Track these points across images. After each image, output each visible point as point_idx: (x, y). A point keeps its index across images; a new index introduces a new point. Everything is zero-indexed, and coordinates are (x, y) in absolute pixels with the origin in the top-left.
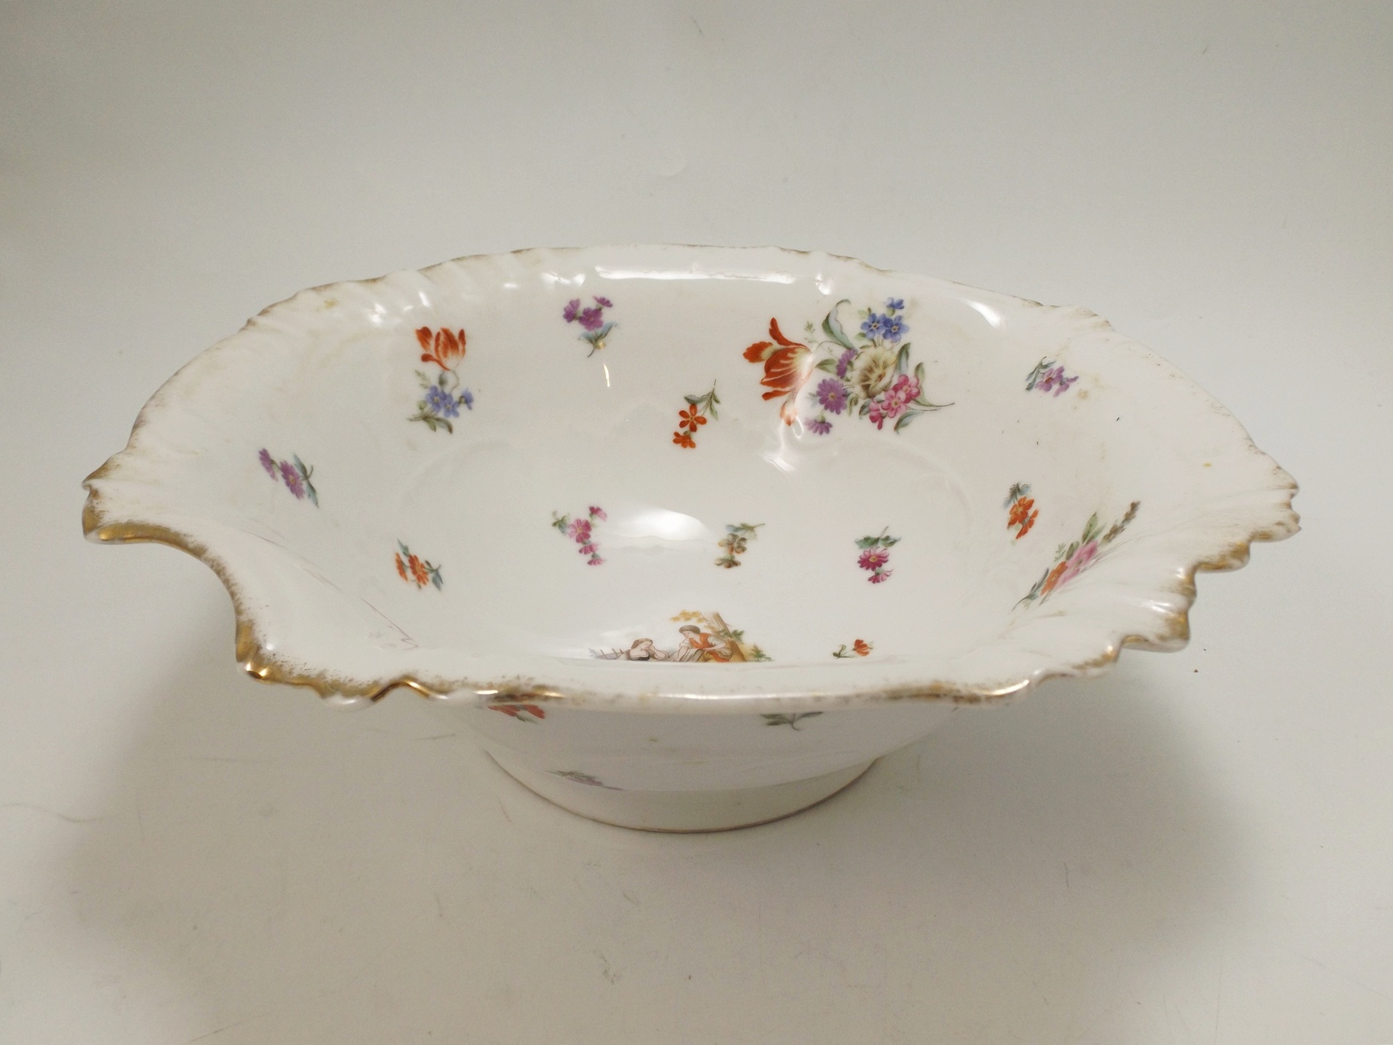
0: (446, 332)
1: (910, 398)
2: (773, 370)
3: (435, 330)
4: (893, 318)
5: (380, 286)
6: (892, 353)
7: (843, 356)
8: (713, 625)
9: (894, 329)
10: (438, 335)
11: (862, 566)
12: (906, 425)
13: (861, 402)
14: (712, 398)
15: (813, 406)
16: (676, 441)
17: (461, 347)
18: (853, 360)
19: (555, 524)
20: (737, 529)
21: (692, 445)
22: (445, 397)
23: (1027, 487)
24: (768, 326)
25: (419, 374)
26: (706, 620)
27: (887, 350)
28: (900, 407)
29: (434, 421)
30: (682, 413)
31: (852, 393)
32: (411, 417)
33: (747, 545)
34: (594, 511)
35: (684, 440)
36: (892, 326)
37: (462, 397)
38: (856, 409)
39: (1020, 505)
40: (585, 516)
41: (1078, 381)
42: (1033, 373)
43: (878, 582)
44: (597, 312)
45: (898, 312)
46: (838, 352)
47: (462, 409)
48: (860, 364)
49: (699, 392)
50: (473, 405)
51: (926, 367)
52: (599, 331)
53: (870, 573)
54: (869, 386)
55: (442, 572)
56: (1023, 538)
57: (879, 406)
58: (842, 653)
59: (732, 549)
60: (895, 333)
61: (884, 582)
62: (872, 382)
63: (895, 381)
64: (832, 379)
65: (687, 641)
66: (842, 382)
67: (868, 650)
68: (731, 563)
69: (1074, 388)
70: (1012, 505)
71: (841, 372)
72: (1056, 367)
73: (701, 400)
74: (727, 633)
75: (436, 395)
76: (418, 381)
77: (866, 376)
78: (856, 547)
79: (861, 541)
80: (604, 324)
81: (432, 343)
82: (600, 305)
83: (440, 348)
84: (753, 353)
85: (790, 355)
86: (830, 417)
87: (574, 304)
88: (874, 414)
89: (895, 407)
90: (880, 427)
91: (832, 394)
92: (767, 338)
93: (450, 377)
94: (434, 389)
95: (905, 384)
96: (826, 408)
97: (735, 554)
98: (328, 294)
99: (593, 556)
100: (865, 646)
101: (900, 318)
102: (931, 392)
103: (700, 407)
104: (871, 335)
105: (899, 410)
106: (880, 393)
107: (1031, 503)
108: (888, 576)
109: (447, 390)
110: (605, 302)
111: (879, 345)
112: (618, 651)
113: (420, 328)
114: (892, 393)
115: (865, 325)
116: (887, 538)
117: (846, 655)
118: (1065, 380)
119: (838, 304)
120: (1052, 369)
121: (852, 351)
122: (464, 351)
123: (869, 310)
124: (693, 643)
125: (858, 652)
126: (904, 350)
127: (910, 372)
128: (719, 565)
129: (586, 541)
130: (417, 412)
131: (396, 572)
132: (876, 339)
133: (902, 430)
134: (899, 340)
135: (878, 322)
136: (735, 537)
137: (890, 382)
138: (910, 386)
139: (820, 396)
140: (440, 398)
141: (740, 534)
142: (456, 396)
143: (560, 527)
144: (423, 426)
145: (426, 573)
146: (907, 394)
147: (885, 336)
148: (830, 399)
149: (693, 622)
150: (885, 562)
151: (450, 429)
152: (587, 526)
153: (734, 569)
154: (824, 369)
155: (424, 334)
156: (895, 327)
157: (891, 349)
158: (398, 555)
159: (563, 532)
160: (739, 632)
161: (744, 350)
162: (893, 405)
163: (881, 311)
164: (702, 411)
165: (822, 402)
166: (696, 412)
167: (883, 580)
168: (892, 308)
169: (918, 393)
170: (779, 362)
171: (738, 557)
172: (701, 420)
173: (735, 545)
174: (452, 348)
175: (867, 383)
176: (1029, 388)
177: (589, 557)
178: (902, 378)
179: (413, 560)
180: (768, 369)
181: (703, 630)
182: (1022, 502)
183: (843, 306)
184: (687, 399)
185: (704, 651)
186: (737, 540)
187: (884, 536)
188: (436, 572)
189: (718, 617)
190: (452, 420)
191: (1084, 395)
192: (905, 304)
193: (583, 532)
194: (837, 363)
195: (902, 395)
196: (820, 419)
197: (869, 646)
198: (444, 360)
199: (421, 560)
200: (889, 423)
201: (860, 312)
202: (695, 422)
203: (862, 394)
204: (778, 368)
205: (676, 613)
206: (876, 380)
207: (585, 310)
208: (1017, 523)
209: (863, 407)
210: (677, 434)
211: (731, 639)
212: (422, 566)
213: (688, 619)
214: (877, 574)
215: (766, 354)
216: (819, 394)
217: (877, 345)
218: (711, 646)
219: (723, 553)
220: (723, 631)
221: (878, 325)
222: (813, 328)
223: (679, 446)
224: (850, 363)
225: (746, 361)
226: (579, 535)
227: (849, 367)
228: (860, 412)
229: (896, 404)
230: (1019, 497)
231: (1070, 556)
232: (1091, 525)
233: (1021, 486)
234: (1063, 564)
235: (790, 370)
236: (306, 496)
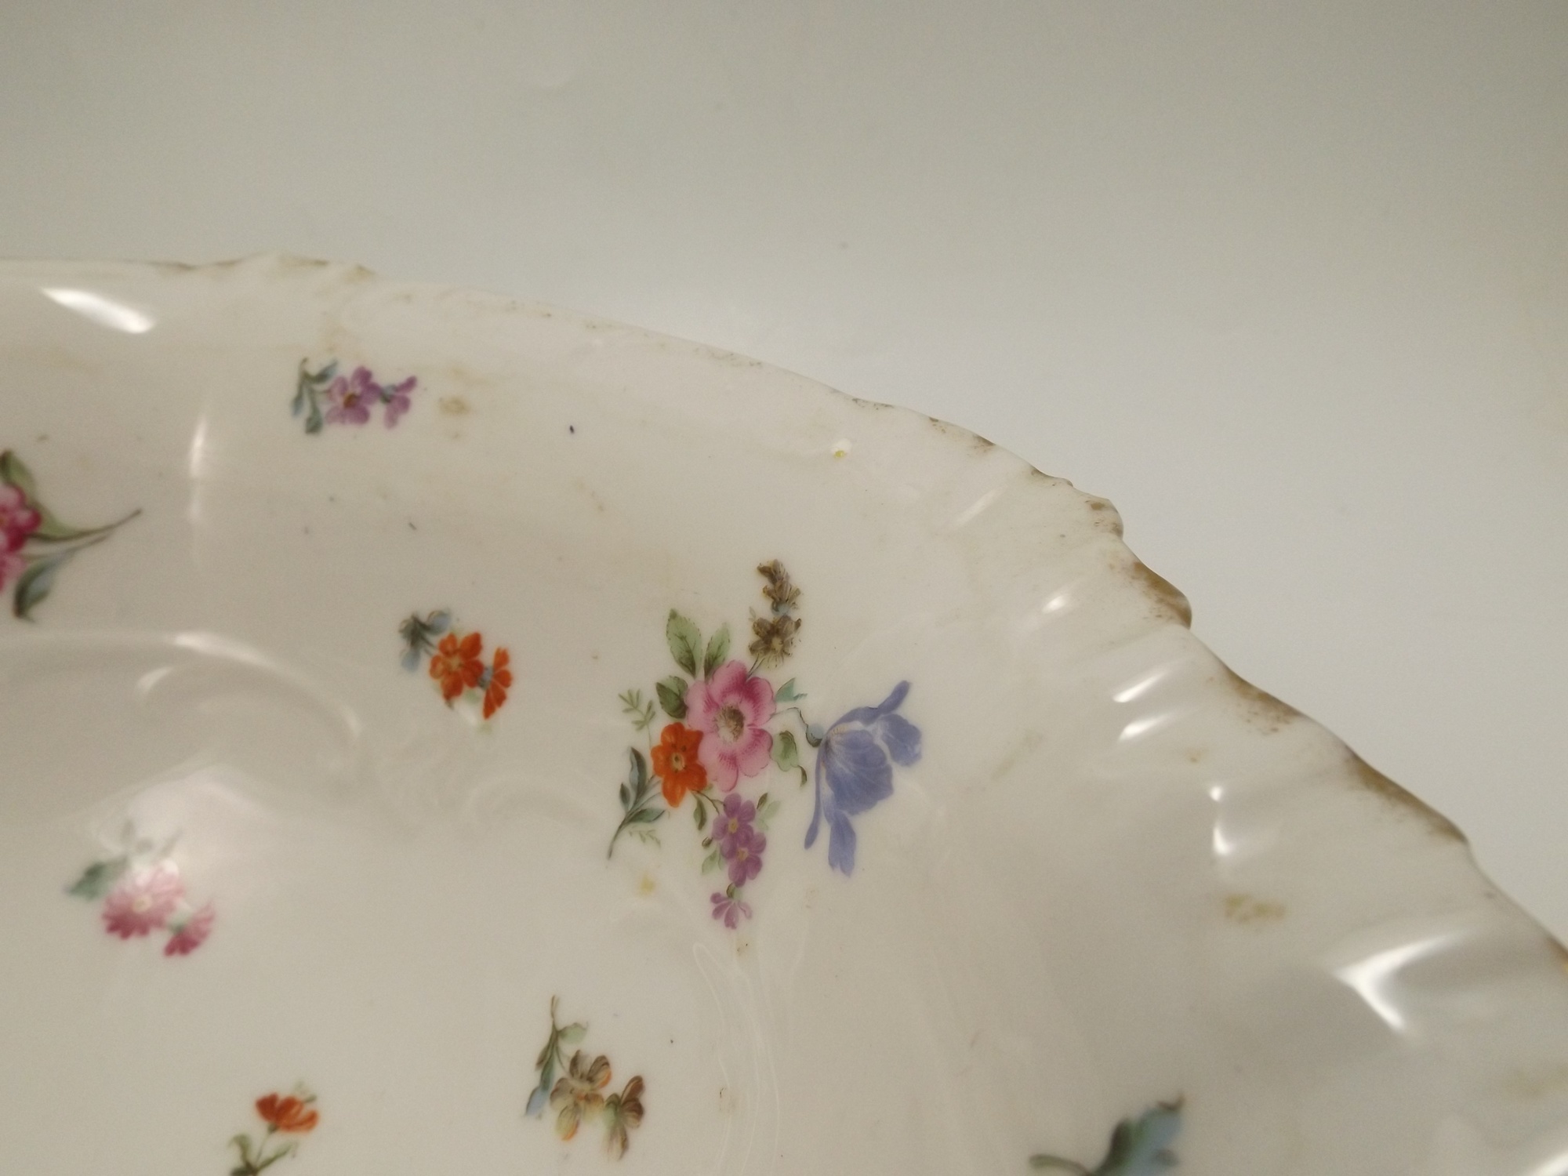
1: (20, 535)
11: (120, 940)
12: (42, 596)
23: (443, 615)
39: (447, 654)
41: (420, 384)
42: (299, 396)
43: (195, 946)
51: (21, 454)
53: (157, 943)
56: (502, 713)
58: (253, 1158)
61: (211, 938)
67: (307, 1109)
69: (422, 403)
70: (425, 662)
72: (346, 371)
78: (76, 904)
79: (79, 886)
100: (290, 1103)
102: (65, 505)
107: (474, 643)
108: (208, 923)
116: (145, 847)
117: (268, 1153)
118: (389, 392)
120: (342, 378)
125: (289, 1127)
133: (37, 611)
146: (8, 531)
150: (178, 896)
167: (203, 938)
169: (37, 519)
176: (313, 427)
182: (450, 648)
187: (133, 848)
191: (457, 407)
197: (300, 1097)
208: (466, 689)
214: (178, 935)
230: (435, 639)
231: (680, 709)
232: (683, 638)
233: (424, 618)
234: (675, 730)
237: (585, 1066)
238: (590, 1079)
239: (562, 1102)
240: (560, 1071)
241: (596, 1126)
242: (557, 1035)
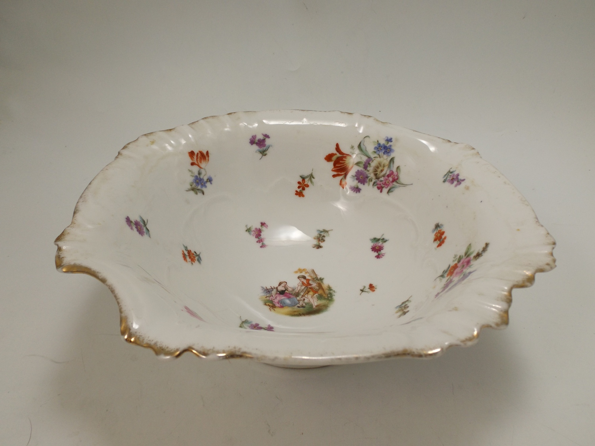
0: (201, 153)
1: (394, 180)
2: (337, 165)
3: (196, 152)
4: (388, 145)
5: (173, 132)
6: (387, 161)
7: (366, 160)
8: (311, 275)
9: (388, 151)
10: (198, 154)
11: (372, 251)
12: (392, 191)
13: (374, 181)
14: (311, 176)
15: (353, 181)
16: (296, 194)
17: (207, 158)
18: (370, 162)
19: (246, 231)
20: (321, 232)
21: (303, 196)
22: (201, 180)
23: (442, 225)
24: (335, 147)
25: (190, 171)
26: (309, 273)
27: (385, 159)
28: (390, 184)
29: (197, 191)
30: (299, 183)
31: (370, 176)
32: (187, 190)
33: (326, 239)
34: (263, 224)
35: (299, 194)
36: (387, 149)
37: (208, 179)
38: (371, 183)
39: (439, 232)
40: (259, 226)
41: (465, 181)
42: (446, 175)
43: (379, 258)
44: (264, 140)
45: (390, 143)
46: (365, 159)
47: (208, 184)
48: (373, 164)
49: (306, 173)
50: (213, 182)
51: (401, 168)
52: (265, 148)
53: (376, 254)
54: (377, 174)
55: (201, 256)
56: (439, 248)
57: (381, 183)
58: (364, 290)
59: (319, 240)
60: (389, 152)
61: (382, 258)
62: (378, 173)
63: (388, 173)
64: (361, 170)
65: (301, 283)
66: (366, 171)
67: (375, 289)
68: (319, 247)
69: (463, 184)
70: (435, 232)
71: (365, 167)
72: (456, 173)
73: (307, 177)
74: (317, 279)
75: (197, 179)
76: (190, 173)
77: (376, 170)
78: (370, 242)
79: (372, 239)
80: (266, 145)
81: (195, 157)
82: (265, 137)
83: (198, 159)
84: (329, 158)
85: (344, 159)
86: (360, 186)
87: (254, 137)
88: (379, 186)
89: (388, 184)
90: (381, 192)
91: (361, 176)
92: (335, 152)
93: (203, 172)
94: (197, 176)
95: (392, 175)
96: (359, 182)
97: (320, 242)
98: (152, 137)
99: (262, 244)
100: (373, 287)
101: (391, 146)
102: (403, 178)
103: (306, 180)
104: (378, 152)
105: (389, 185)
106: (381, 177)
107: (443, 233)
108: (383, 256)
109: (202, 177)
110: (267, 136)
111: (382, 157)
112: (273, 287)
113: (190, 151)
114: (387, 178)
115: (375, 148)
116: (383, 239)
117: (366, 291)
118: (459, 180)
119: (365, 138)
120: (454, 174)
121: (370, 159)
122: (208, 160)
123: (378, 141)
124: (303, 283)
125: (371, 290)
126: (392, 160)
127: (394, 170)
128: (314, 247)
129: (259, 237)
130: (189, 187)
131: (182, 259)
132: (380, 154)
133: (390, 194)
134: (390, 155)
135: (381, 147)
136: (320, 235)
137: (386, 173)
138: (394, 175)
139: (357, 177)
140: (199, 180)
141: (322, 234)
142: (205, 179)
143: (249, 231)
144: (192, 193)
145: (195, 257)
146: (393, 179)
147: (384, 153)
148: (361, 178)
149: (303, 274)
150: (382, 249)
151: (203, 193)
152: (260, 231)
153: (320, 249)
154: (358, 166)
155: (192, 154)
156: (388, 150)
157: (387, 159)
158: (183, 251)
159: (250, 234)
160: (322, 278)
161: (325, 157)
162: (387, 183)
163: (382, 142)
164: (307, 181)
165: (357, 179)
166: (304, 182)
167: (381, 258)
168: (387, 141)
169: (398, 179)
170: (339, 162)
171: (322, 244)
172: (307, 185)
173: (321, 239)
174: (203, 159)
175: (376, 173)
176: (444, 181)
177: (260, 244)
178: (391, 172)
179: (189, 252)
180: (334, 165)
181: (308, 278)
182: (440, 232)
183: (367, 139)
184: (301, 176)
185: (307, 288)
186: (321, 237)
187: (382, 238)
188: (199, 256)
189: (313, 271)
190: (204, 189)
191: (467, 188)
192: (393, 140)
193: (258, 234)
194: (364, 163)
195: (391, 179)
196: (356, 187)
197: (375, 287)
198: (200, 164)
199: (193, 252)
200: (385, 190)
201: (374, 142)
202: (304, 186)
203: (374, 177)
204: (339, 164)
205: (296, 269)
206: (380, 172)
207: (258, 139)
208: (437, 240)
209: (374, 183)
210: (296, 191)
211: (319, 282)
212: (193, 254)
213: (301, 272)
214: (379, 255)
215: (334, 158)
216: (356, 176)
217: (381, 157)
218: (311, 285)
219: (315, 242)
220: (315, 278)
221: (381, 148)
222: (354, 148)
223: (297, 196)
224: (369, 164)
225: (326, 161)
226: (257, 235)
227: (368, 165)
228: (373, 185)
229: (388, 183)
230: (439, 229)
231: (459, 261)
232: (468, 249)
233: (439, 224)
234: (456, 264)
235: (344, 165)
236: (145, 234)
237: (407, 306)
238: (405, 308)
239: (400, 309)
240: (403, 305)
241: (399, 313)
242: (408, 301)
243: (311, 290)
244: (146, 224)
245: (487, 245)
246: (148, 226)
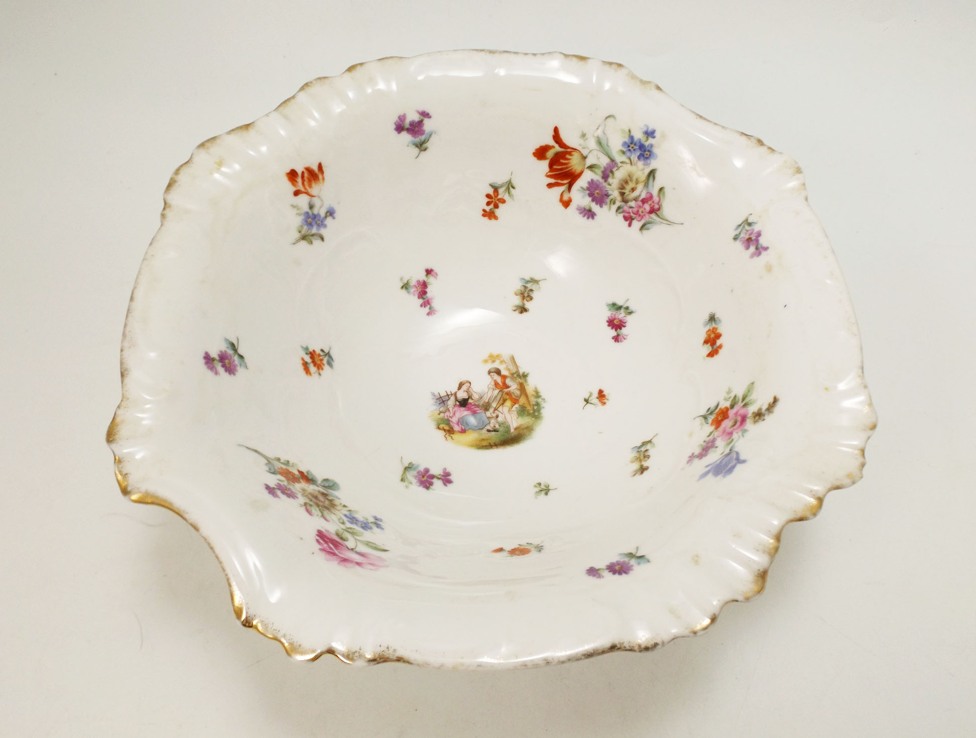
0: (308, 170)
1: (652, 211)
2: (555, 167)
3: (299, 171)
4: (647, 144)
6: (643, 173)
7: (607, 164)
8: (509, 367)
9: (647, 155)
10: (303, 173)
11: (609, 326)
12: (648, 229)
13: (618, 204)
14: (510, 186)
15: (583, 197)
16: (484, 215)
17: (320, 177)
18: (614, 170)
19: (402, 287)
20: (528, 282)
21: (496, 218)
22: (315, 217)
23: (719, 321)
24: (552, 133)
25: (293, 206)
26: (506, 363)
27: (640, 170)
28: (645, 215)
29: (310, 237)
30: (488, 196)
31: (612, 195)
32: (294, 241)
33: (533, 295)
34: (429, 272)
35: (490, 215)
36: (645, 151)
37: (327, 213)
38: (614, 207)
39: (713, 332)
40: (422, 276)
41: (769, 251)
42: (740, 225)
43: (618, 342)
44: (420, 123)
45: (651, 141)
46: (604, 161)
47: (329, 221)
48: (619, 175)
49: (500, 180)
50: (335, 215)
51: (666, 190)
52: (423, 138)
53: (613, 333)
54: (624, 193)
55: (332, 354)
56: (710, 359)
57: (631, 210)
58: (589, 400)
59: (524, 298)
60: (647, 158)
61: (622, 343)
62: (627, 191)
63: (643, 196)
64: (598, 181)
65: (493, 383)
66: (605, 184)
67: (605, 401)
68: (523, 310)
69: (763, 258)
70: (708, 328)
71: (605, 177)
72: (756, 228)
73: (501, 186)
74: (519, 376)
75: (309, 218)
76: (295, 211)
77: (622, 186)
78: (607, 309)
79: (610, 305)
80: (426, 132)
81: (299, 180)
82: (422, 117)
83: (306, 183)
84: (540, 153)
85: (568, 156)
86: (595, 208)
87: (402, 118)
88: (627, 215)
89: (642, 214)
90: (630, 225)
91: (597, 191)
92: (551, 142)
93: (317, 202)
94: (307, 213)
95: (650, 200)
96: (593, 200)
97: (525, 302)
98: (215, 149)
99: (430, 309)
100: (604, 396)
101: (652, 146)
102: (668, 209)
103: (501, 191)
104: (628, 154)
105: (644, 217)
106: (631, 201)
107: (719, 336)
108: (625, 339)
109: (315, 211)
110: (425, 115)
111: (634, 165)
112: (449, 393)
113: (288, 171)
114: (640, 203)
115: (625, 144)
116: (627, 308)
117: (592, 402)
118: (759, 246)
119: (606, 118)
120: (753, 230)
121: (614, 163)
122: (323, 179)
123: (630, 131)
124: (496, 384)
125: (600, 401)
126: (652, 173)
127: (655, 193)
128: (514, 311)
129: (425, 297)
130: (298, 235)
131: (303, 373)
132: (632, 158)
133: (644, 232)
134: (650, 164)
135: (635, 145)
136: (525, 287)
137: (640, 195)
138: (653, 202)
139: (589, 190)
140: (312, 219)
141: (529, 286)
142: (323, 213)
143: (406, 288)
144: (303, 243)
145: (322, 360)
146: (651, 208)
147: (639, 158)
148: (596, 195)
149: (497, 365)
150: (625, 326)
151: (322, 239)
152: (424, 285)
153: (525, 314)
154: (592, 171)
155: (292, 175)
156: (647, 153)
157: (643, 170)
158: (303, 359)
159: (408, 292)
160: (526, 374)
161: (534, 151)
162: (640, 212)
163: (638, 135)
164: (502, 194)
165: (591, 195)
166: (498, 195)
167: (621, 341)
168: (646, 136)
169: (659, 209)
170: (559, 161)
171: (528, 305)
172: (502, 201)
173: (526, 295)
174: (314, 180)
175: (623, 191)
176: (735, 239)
177: (427, 310)
178: (648, 195)
179: (312, 355)
180: (551, 165)
181: (504, 372)
183: (610, 120)
184: (491, 185)
185: (503, 392)
186: (527, 291)
187: (625, 306)
188: (328, 354)
189: (513, 359)
190: (323, 231)
191: (769, 268)
192: (657, 134)
193: (422, 290)
194: (603, 169)
195: (647, 207)
196: (587, 208)
197: (607, 397)
198: (310, 190)
199: (318, 351)
200: (636, 224)
201: (623, 131)
202: (498, 202)
203: (619, 198)
204: (559, 166)
205: (486, 356)
206: (630, 191)
207: (410, 122)
208: (709, 344)
209: (619, 208)
210: (484, 210)
211: (521, 381)
212: (319, 355)
213: (494, 361)
214: (618, 335)
215: (550, 154)
216: (588, 189)
217: (633, 164)
218: (508, 387)
219: (517, 301)
220: (516, 372)
221: (635, 147)
222: (587, 136)
223: (486, 219)
224: (612, 172)
225: (535, 159)
226: (420, 292)
227: (610, 174)
228: (617, 211)
229: (642, 212)
230: (714, 325)
231: (732, 406)
232: (749, 391)
233: (716, 317)
234: (727, 409)
235: (567, 168)
236: (238, 368)
237: (647, 454)
238: (644, 457)
239: (637, 455)
240: (643, 449)
241: (636, 466)
242: (650, 442)
243: (508, 397)
244: (236, 347)
245: (775, 400)
246: (240, 351)
